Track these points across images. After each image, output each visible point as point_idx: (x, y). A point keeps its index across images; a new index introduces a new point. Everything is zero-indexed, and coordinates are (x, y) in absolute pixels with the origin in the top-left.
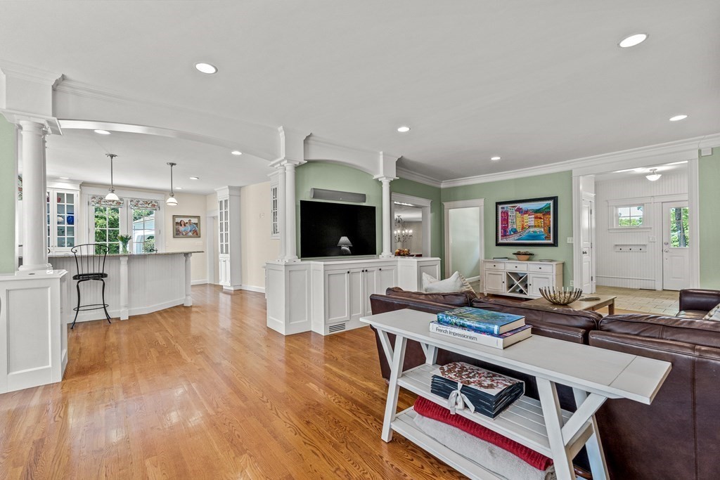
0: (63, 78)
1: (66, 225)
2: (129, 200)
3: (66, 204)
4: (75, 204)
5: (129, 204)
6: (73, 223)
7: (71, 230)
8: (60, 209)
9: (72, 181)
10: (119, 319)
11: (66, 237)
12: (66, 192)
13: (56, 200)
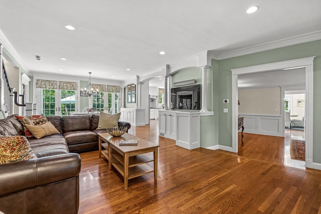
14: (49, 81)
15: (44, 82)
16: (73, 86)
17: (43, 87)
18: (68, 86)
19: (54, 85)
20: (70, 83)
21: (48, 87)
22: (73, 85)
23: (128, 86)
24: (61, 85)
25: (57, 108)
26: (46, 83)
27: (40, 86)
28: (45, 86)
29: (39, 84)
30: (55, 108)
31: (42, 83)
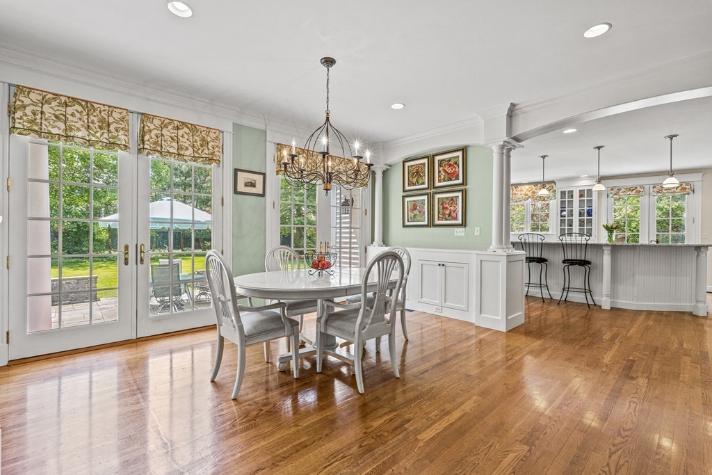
0: (513, 105)
1: (586, 217)
2: (652, 186)
3: (586, 198)
4: (593, 198)
5: (651, 190)
6: (591, 216)
7: (590, 222)
8: (581, 202)
9: (591, 177)
10: (601, 306)
11: (585, 228)
12: (586, 188)
13: (578, 196)
14: (87, 102)
15: (60, 104)
16: (204, 143)
17: (55, 131)
18: (185, 142)
19: (112, 128)
20: (193, 128)
21: (80, 134)
22: (203, 139)
23: (407, 164)
24: (150, 131)
25: (127, 247)
26: (70, 110)
27: (33, 122)
28: (62, 126)
29: (28, 111)
30: (121, 248)
31: (46, 108)
